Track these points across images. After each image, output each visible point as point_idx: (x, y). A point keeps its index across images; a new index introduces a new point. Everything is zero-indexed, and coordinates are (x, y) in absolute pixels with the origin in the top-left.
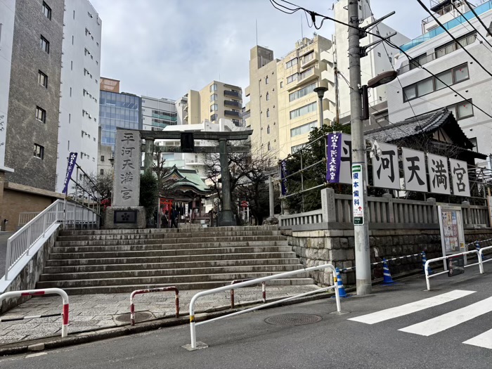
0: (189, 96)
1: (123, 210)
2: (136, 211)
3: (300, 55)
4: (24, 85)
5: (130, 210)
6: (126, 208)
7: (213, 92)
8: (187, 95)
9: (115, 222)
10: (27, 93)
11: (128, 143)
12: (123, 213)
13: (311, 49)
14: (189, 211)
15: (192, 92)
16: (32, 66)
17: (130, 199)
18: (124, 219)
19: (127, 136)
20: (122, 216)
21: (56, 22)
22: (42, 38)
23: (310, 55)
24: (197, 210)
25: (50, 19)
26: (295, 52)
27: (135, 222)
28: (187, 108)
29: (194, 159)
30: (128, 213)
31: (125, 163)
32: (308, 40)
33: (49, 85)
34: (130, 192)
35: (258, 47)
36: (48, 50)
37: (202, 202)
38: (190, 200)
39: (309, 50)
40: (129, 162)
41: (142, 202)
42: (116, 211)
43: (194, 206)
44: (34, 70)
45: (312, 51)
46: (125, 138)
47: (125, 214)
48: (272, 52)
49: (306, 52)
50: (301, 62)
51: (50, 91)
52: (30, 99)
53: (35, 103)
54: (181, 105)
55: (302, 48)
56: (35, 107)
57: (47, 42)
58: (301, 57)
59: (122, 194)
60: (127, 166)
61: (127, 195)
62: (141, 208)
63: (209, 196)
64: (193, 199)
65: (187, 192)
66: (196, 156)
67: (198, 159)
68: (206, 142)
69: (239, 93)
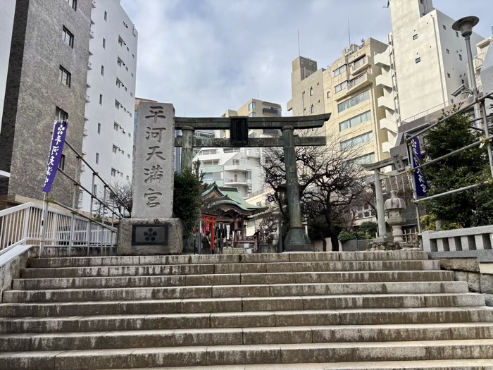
0: (227, 115)
1: (147, 225)
2: (166, 226)
3: (349, 61)
4: (40, 81)
5: (157, 223)
6: (152, 220)
7: (251, 111)
9: (134, 243)
10: (45, 91)
11: (155, 121)
12: (146, 229)
13: (362, 53)
14: (231, 233)
15: (230, 111)
16: (52, 60)
17: (158, 207)
18: (147, 239)
19: (154, 110)
20: (145, 234)
21: (83, 14)
22: (65, 29)
23: (361, 61)
24: (239, 232)
25: (75, 10)
26: (344, 58)
27: (165, 243)
29: (233, 178)
30: (154, 229)
31: (151, 151)
32: (356, 46)
33: (73, 84)
34: (159, 196)
35: (301, 58)
36: (72, 44)
37: (244, 224)
38: (232, 220)
39: (360, 55)
40: (157, 150)
41: (177, 212)
42: (135, 226)
43: (236, 227)
44: (54, 65)
45: (364, 56)
46: (151, 114)
47: (150, 230)
48: (315, 63)
49: (356, 57)
50: (351, 69)
51: (74, 91)
52: (48, 97)
53: (55, 104)
55: (351, 54)
56: (54, 108)
57: (72, 36)
58: (351, 63)
59: (146, 199)
60: (155, 155)
61: (153, 202)
62: (175, 221)
63: (252, 216)
64: (235, 219)
65: (228, 212)
66: (236, 176)
67: (238, 179)
68: (246, 160)
69: (279, 110)
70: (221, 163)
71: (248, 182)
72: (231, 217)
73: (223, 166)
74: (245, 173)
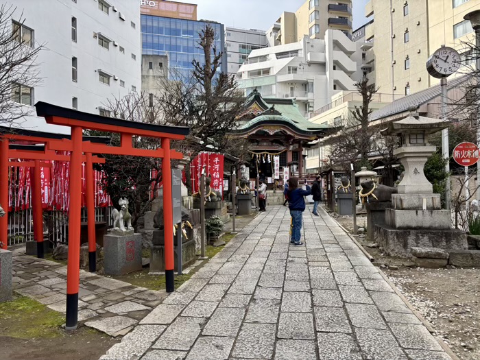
0: (282, 21)
7: (313, 9)
8: (279, 20)
14: (281, 169)
15: (286, 13)
28: (280, 36)
29: (289, 92)
37: (303, 153)
38: (282, 148)
43: (290, 159)
54: (273, 34)
63: (314, 142)
64: (288, 147)
65: (276, 135)
66: (292, 89)
67: (295, 92)
68: (306, 67)
69: (349, 6)
70: (273, 72)
71: (310, 96)
72: (281, 144)
73: (275, 76)
74: (305, 85)
